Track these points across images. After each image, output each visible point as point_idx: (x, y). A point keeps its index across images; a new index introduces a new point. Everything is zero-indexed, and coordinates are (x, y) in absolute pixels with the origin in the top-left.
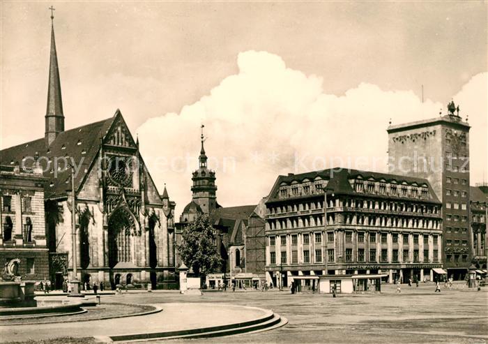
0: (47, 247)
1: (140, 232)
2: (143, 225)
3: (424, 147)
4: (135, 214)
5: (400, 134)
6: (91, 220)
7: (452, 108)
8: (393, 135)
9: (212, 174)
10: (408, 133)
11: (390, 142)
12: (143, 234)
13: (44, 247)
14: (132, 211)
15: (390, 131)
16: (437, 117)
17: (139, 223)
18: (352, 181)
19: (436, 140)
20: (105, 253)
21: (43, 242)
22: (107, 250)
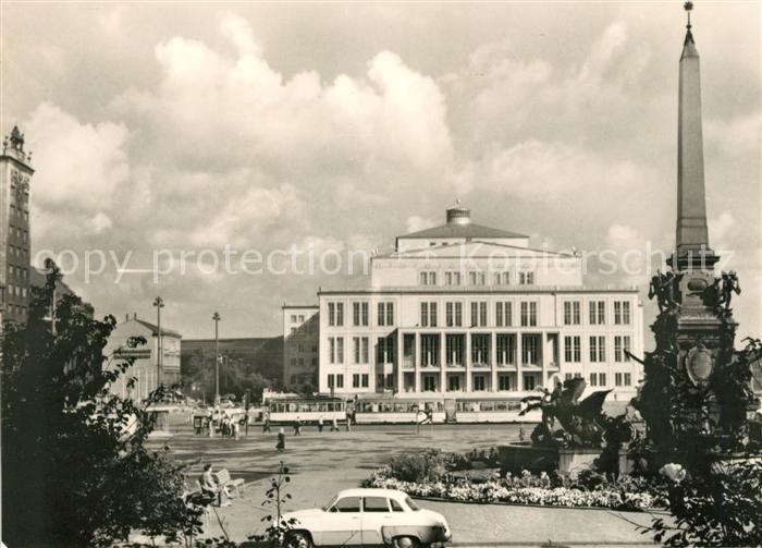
7: (17, 138)
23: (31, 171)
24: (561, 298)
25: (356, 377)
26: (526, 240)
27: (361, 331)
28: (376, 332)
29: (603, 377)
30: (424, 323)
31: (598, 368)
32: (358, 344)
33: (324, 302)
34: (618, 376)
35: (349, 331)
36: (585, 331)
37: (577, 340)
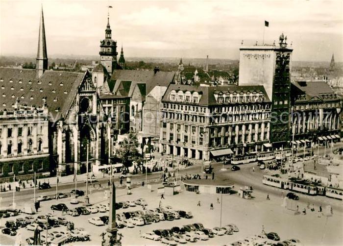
0: (49, 153)
1: (96, 139)
2: (98, 135)
4: (94, 128)
6: (71, 135)
8: (243, 52)
9: (115, 43)
12: (98, 140)
13: (47, 153)
14: (92, 127)
17: (96, 134)
18: (216, 96)
19: (270, 61)
20: (78, 154)
21: (47, 151)
22: (79, 152)
23: (291, 50)
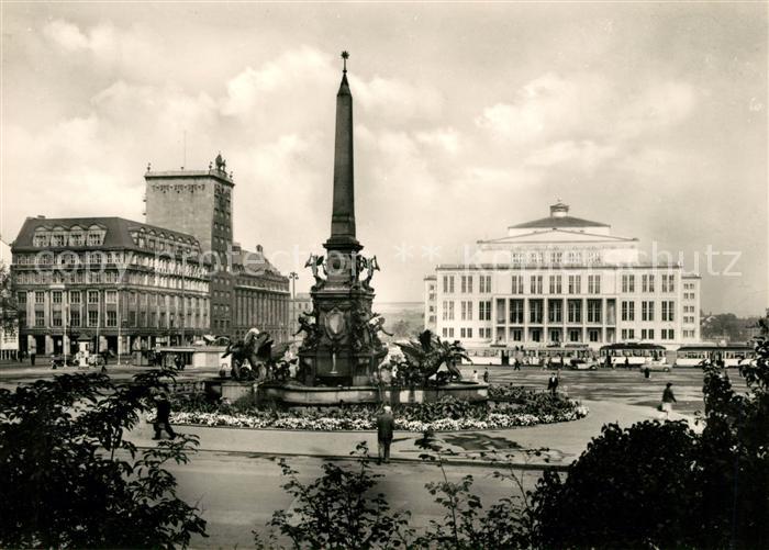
3: (192, 202)
5: (161, 182)
7: (220, 163)
8: (153, 182)
10: (172, 183)
11: (147, 190)
15: (148, 178)
16: (206, 171)
18: (135, 235)
19: (204, 195)
23: (232, 185)
24: (620, 272)
25: (463, 330)
26: (606, 229)
27: (467, 297)
28: (476, 297)
29: (652, 332)
30: (514, 292)
31: (648, 325)
32: (464, 307)
33: (440, 275)
34: (664, 332)
35: (458, 297)
36: (638, 297)
37: (632, 304)
